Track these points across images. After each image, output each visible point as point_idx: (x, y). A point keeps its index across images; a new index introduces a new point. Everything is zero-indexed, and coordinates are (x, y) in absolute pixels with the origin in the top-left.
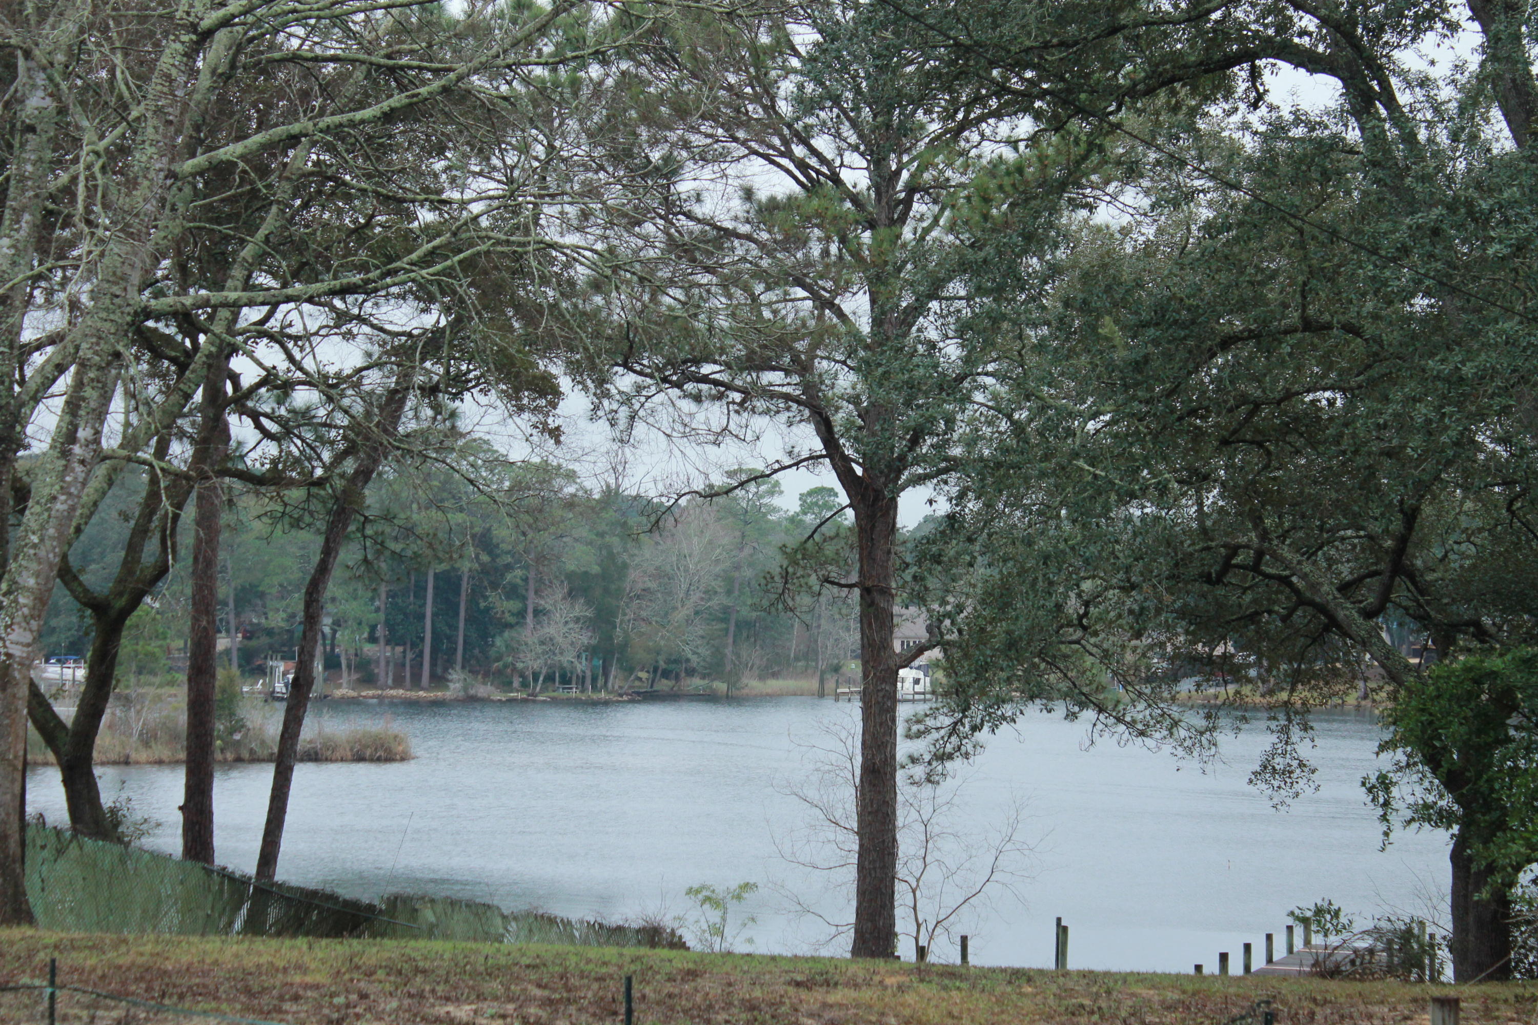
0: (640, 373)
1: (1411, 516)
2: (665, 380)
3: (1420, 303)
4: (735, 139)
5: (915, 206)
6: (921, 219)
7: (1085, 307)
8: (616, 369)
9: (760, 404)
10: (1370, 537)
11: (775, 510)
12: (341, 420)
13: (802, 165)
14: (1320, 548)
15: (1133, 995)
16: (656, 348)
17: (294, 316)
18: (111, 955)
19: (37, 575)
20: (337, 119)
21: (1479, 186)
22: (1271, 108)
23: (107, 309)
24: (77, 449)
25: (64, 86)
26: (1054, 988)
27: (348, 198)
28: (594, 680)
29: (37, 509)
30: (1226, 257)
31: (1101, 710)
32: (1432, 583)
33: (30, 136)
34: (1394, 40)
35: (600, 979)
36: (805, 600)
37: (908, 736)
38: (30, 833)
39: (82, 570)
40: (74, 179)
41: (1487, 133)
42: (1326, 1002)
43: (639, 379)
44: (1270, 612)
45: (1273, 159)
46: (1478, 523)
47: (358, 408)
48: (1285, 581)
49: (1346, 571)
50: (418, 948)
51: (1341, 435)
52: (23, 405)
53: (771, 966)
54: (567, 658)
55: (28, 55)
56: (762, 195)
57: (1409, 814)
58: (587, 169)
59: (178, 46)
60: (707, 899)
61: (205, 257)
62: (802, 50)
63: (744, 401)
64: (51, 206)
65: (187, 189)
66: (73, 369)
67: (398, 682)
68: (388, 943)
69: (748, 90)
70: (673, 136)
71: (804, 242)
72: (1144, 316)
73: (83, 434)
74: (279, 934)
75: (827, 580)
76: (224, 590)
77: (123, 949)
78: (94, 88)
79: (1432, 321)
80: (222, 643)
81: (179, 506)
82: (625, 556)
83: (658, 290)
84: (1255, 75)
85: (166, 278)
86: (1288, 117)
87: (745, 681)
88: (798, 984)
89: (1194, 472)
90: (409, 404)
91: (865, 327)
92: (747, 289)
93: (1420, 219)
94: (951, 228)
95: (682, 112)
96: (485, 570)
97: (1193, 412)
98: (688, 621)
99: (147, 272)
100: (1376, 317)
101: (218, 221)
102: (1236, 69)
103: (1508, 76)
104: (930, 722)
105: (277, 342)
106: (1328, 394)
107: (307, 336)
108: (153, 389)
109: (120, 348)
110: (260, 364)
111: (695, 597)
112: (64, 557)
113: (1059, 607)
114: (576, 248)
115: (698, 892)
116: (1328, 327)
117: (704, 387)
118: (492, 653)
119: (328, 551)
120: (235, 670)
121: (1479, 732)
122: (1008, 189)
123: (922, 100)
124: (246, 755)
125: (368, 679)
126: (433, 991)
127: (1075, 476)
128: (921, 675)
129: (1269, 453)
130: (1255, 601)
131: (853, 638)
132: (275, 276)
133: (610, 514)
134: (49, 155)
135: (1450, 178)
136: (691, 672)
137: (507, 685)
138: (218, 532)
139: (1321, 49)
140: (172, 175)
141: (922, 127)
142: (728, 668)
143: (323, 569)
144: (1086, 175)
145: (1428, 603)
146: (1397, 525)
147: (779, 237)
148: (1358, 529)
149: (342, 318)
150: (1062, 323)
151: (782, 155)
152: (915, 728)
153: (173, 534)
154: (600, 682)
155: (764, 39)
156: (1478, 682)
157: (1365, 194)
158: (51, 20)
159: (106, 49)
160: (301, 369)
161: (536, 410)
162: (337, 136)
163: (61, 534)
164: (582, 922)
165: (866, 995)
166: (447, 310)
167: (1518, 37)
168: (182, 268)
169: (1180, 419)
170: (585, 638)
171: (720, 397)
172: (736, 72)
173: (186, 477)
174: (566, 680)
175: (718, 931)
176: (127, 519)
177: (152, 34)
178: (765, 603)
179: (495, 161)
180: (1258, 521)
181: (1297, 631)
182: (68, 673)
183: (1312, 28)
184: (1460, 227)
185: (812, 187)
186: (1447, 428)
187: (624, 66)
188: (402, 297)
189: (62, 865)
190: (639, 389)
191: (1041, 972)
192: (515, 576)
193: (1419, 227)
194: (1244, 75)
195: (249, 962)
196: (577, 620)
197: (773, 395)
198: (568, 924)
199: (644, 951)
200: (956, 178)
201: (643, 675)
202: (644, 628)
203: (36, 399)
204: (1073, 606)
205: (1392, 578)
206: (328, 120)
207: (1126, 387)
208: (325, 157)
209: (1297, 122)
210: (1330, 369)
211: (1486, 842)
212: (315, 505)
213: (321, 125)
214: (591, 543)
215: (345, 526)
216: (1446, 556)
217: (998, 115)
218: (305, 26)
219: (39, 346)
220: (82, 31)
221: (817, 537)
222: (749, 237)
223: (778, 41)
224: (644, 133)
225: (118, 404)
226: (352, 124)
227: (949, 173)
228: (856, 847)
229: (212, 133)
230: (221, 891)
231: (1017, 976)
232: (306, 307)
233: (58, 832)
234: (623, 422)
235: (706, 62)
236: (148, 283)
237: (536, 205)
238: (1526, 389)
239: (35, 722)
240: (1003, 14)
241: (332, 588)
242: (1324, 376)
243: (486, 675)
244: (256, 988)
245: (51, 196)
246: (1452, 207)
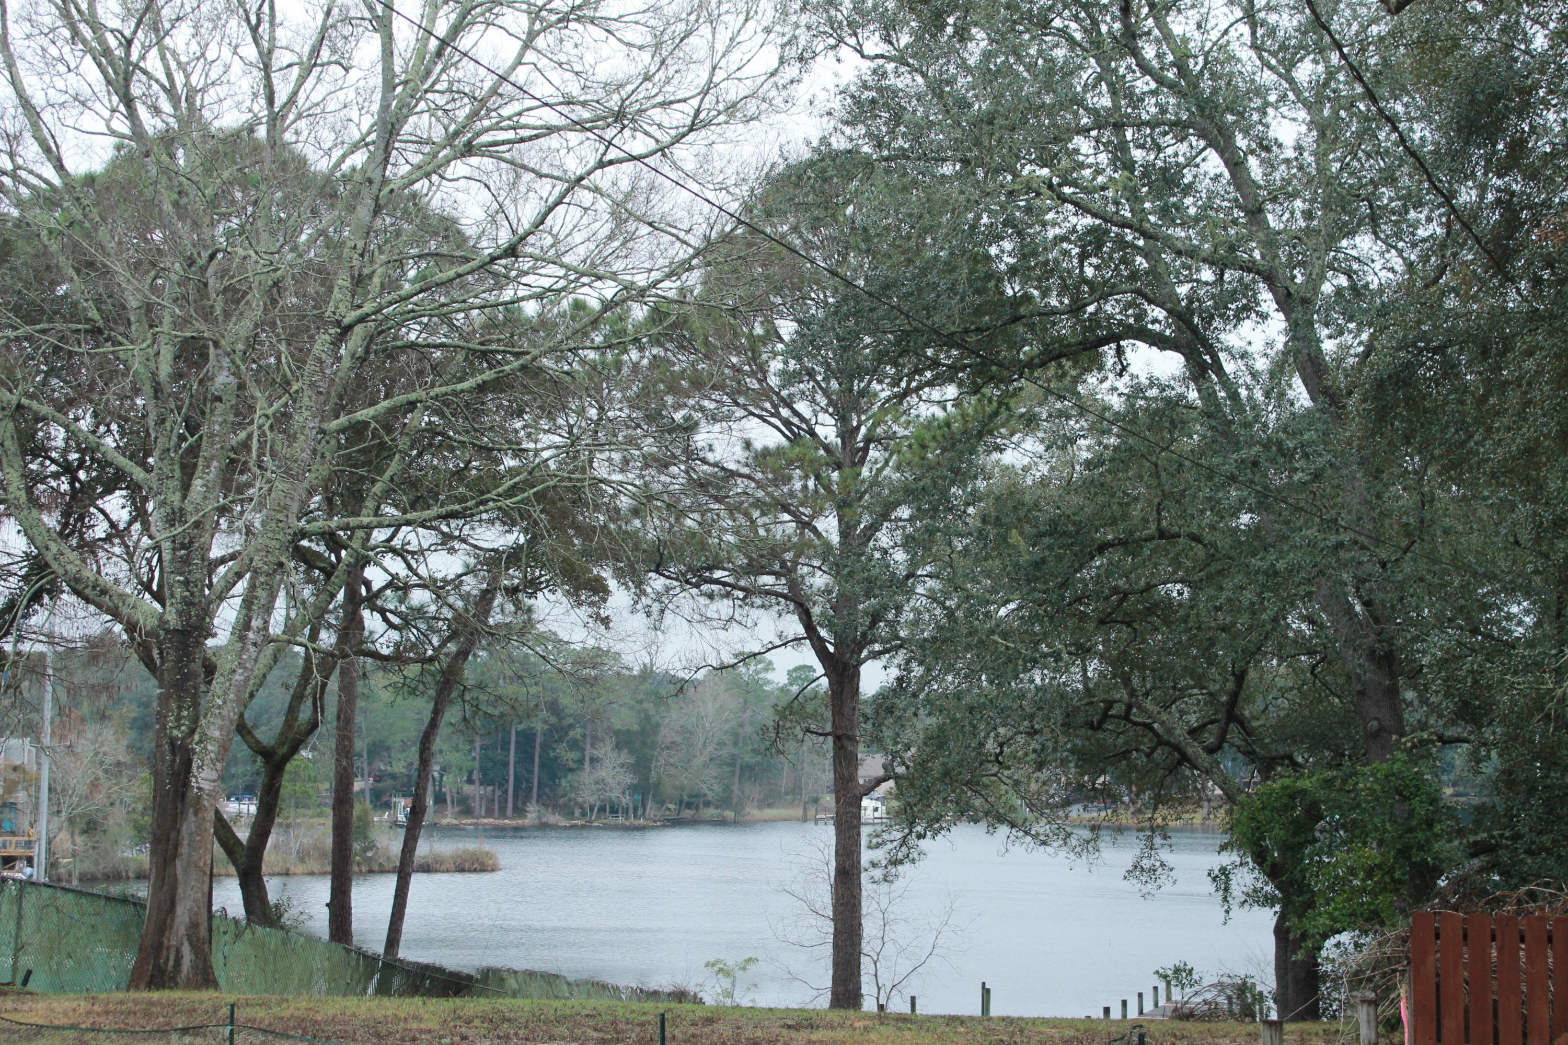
0: (668, 577)
1: (1240, 677)
2: (687, 582)
3: (1245, 518)
4: (738, 405)
5: (871, 453)
6: (876, 462)
7: (998, 522)
8: (651, 574)
9: (758, 601)
10: (1211, 694)
11: (769, 682)
12: (447, 613)
13: (787, 423)
14: (1174, 702)
15: (1040, 1033)
16: (681, 560)
17: (412, 537)
18: (276, 1010)
19: (221, 728)
20: (444, 389)
21: (1285, 431)
22: (1132, 377)
23: (273, 531)
24: (251, 635)
25: (243, 368)
26: (981, 1028)
27: (452, 449)
28: (635, 810)
29: (221, 679)
30: (1102, 485)
31: (1013, 826)
32: (1256, 728)
33: (218, 404)
34: (1221, 326)
35: (641, 1025)
36: (791, 746)
37: (870, 847)
38: (216, 922)
39: (255, 726)
40: (250, 436)
41: (1291, 394)
42: (1183, 1037)
43: (668, 581)
44: (1137, 750)
45: (1135, 413)
46: (1290, 683)
47: (460, 604)
48: (1149, 727)
49: (1193, 720)
50: (504, 1004)
51: (1188, 616)
52: (211, 602)
53: (769, 1015)
54: (615, 794)
55: (216, 344)
56: (758, 445)
57: (1243, 898)
58: (628, 427)
59: (327, 337)
60: (721, 970)
61: (346, 493)
62: (786, 338)
63: (745, 597)
64: (233, 456)
65: (333, 442)
66: (248, 576)
67: (489, 813)
68: (482, 1000)
69: (747, 368)
70: (691, 402)
71: (789, 479)
72: (1042, 528)
73: (256, 623)
74: (400, 996)
75: (808, 730)
76: (360, 745)
77: (285, 1005)
78: (266, 369)
79: (1255, 531)
80: (358, 785)
81: (327, 677)
82: (658, 718)
83: (682, 514)
84: (1120, 352)
85: (318, 509)
86: (1144, 380)
87: (747, 810)
88: (789, 1027)
89: (1080, 647)
90: (496, 603)
91: (835, 539)
92: (747, 514)
93: (1244, 454)
94: (898, 468)
95: (698, 384)
96: (553, 728)
97: (1079, 600)
98: (705, 766)
99: (304, 503)
100: (1213, 528)
101: (355, 466)
102: (1106, 348)
103: (1305, 351)
104: (886, 836)
105: (399, 555)
106: (1178, 586)
107: (422, 552)
108: (307, 592)
109: (283, 559)
110: (386, 571)
111: (710, 748)
112: (241, 715)
113: (981, 745)
114: (621, 483)
115: (713, 965)
116: (1178, 535)
117: (715, 587)
118: (560, 792)
119: (437, 712)
120: (368, 805)
121: (1294, 835)
122: (939, 438)
123: (875, 372)
124: (376, 868)
125: (467, 811)
126: (516, 1034)
127: (992, 648)
128: (879, 804)
129: (1135, 630)
130: (1126, 743)
131: (828, 777)
132: (396, 507)
133: (646, 687)
134: (231, 418)
135: (1265, 425)
136: (707, 804)
137: (571, 815)
138: (355, 698)
139: (1168, 332)
140: (322, 431)
141: (876, 395)
142: (735, 800)
143: (433, 725)
144: (997, 428)
145: (1254, 742)
146: (1230, 686)
147: (770, 476)
148: (1202, 688)
149: (447, 538)
150: (981, 535)
151: (772, 415)
152: (874, 841)
153: (321, 698)
154: (640, 812)
155: (759, 330)
156: (1292, 797)
157: (1204, 437)
158: (234, 319)
159: (274, 341)
160: (417, 575)
161: (592, 604)
162: (443, 403)
163: (238, 698)
164: (627, 988)
165: (840, 1034)
166: (526, 531)
167: (1311, 323)
168: (329, 501)
169: (1069, 604)
170: (629, 779)
171: (728, 595)
172: (738, 355)
173: (332, 655)
174: (614, 811)
175: (729, 994)
176: (287, 687)
177: (308, 329)
178: (762, 748)
179: (560, 421)
180: (1127, 681)
181: (1158, 765)
182: (244, 808)
183: (1161, 318)
184: (1273, 461)
185: (794, 439)
186: (1265, 609)
187: (655, 351)
188: (491, 522)
189: (239, 947)
190: (668, 589)
191: (971, 1018)
192: (576, 733)
193: (1243, 461)
194: (1112, 352)
195: (379, 1014)
196: (622, 765)
197: (768, 593)
198: (616, 989)
199: (673, 1005)
200: (901, 432)
201: (672, 806)
202: (672, 771)
203: (221, 598)
204: (991, 746)
205: (1227, 724)
206: (437, 390)
207: (1029, 581)
208: (435, 419)
209: (1151, 385)
210: (1179, 568)
211: (1300, 917)
212: (429, 679)
213: (432, 394)
214: (632, 708)
215: (449, 694)
216: (1266, 708)
217: (931, 384)
218: (420, 323)
219: (222, 561)
220: (256, 326)
221: (801, 698)
222: (749, 477)
223: (767, 332)
224: (669, 400)
225: (281, 602)
226: (455, 393)
227: (895, 428)
228: (832, 930)
229: (351, 401)
230: (358, 965)
231: (952, 1020)
232: (420, 530)
233: (236, 921)
234: (655, 614)
235: (715, 347)
236: (304, 512)
237: (591, 452)
238: (1323, 580)
239: (219, 840)
240: (935, 308)
241: (438, 743)
242: (1175, 572)
243: (555, 807)
244: (384, 1033)
245: (233, 449)
246: (1266, 446)
